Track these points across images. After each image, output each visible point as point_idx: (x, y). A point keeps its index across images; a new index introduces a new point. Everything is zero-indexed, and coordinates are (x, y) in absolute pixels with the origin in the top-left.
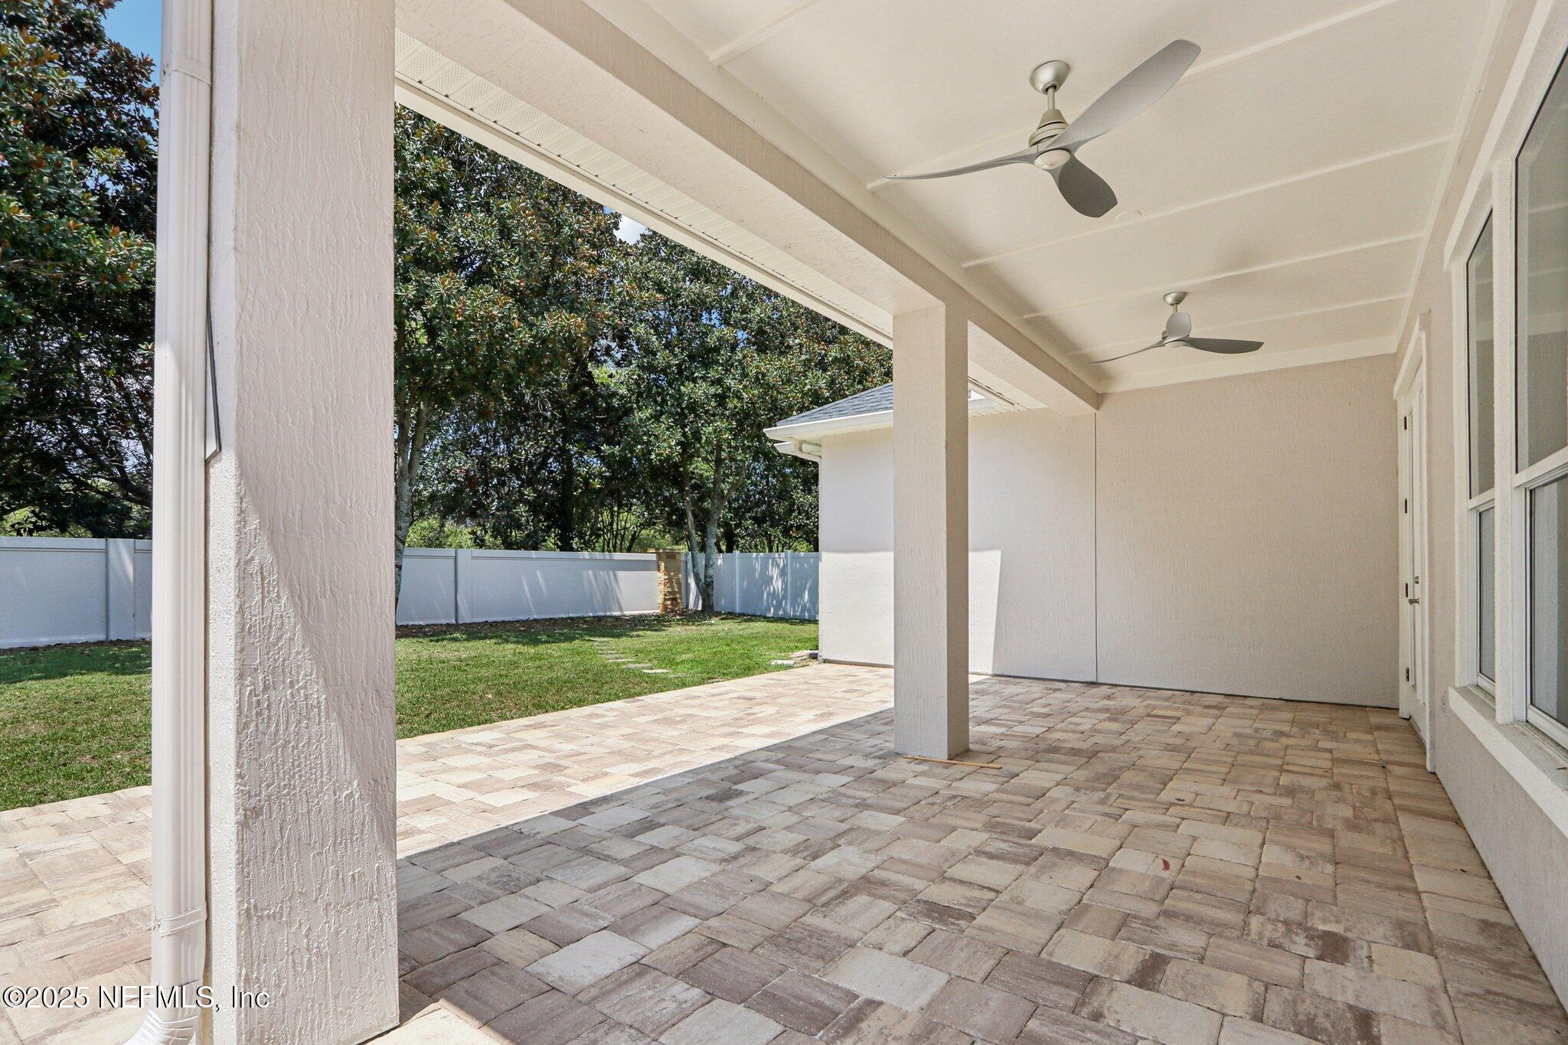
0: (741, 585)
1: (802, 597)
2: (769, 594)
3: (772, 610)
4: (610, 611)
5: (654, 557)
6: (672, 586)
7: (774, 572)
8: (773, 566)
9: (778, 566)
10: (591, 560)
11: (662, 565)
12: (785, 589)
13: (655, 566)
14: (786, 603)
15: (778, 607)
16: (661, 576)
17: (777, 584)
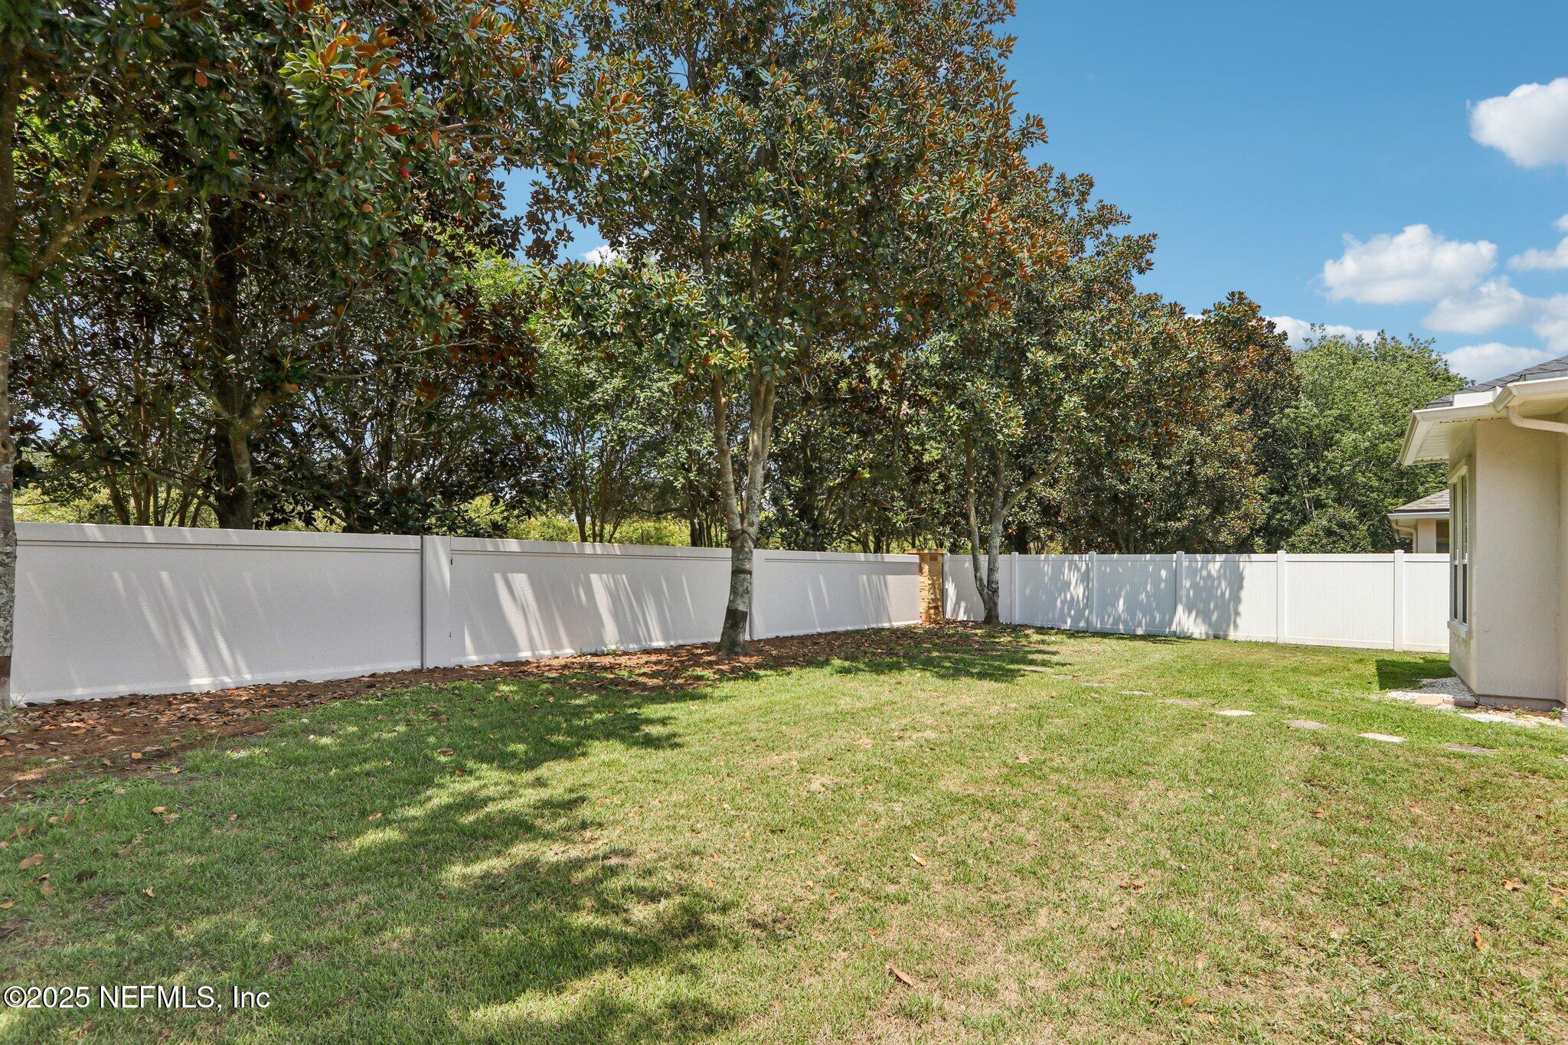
0: (1023, 591)
1: (1114, 605)
2: (1063, 602)
3: (1069, 621)
4: (877, 622)
5: (916, 559)
6: (934, 593)
7: (1074, 578)
8: (1070, 569)
9: (1079, 570)
10: (867, 562)
11: (926, 568)
12: (1088, 598)
13: (917, 568)
14: (1091, 613)
15: (1075, 620)
16: (924, 580)
17: (1078, 591)
